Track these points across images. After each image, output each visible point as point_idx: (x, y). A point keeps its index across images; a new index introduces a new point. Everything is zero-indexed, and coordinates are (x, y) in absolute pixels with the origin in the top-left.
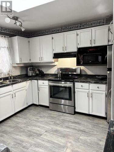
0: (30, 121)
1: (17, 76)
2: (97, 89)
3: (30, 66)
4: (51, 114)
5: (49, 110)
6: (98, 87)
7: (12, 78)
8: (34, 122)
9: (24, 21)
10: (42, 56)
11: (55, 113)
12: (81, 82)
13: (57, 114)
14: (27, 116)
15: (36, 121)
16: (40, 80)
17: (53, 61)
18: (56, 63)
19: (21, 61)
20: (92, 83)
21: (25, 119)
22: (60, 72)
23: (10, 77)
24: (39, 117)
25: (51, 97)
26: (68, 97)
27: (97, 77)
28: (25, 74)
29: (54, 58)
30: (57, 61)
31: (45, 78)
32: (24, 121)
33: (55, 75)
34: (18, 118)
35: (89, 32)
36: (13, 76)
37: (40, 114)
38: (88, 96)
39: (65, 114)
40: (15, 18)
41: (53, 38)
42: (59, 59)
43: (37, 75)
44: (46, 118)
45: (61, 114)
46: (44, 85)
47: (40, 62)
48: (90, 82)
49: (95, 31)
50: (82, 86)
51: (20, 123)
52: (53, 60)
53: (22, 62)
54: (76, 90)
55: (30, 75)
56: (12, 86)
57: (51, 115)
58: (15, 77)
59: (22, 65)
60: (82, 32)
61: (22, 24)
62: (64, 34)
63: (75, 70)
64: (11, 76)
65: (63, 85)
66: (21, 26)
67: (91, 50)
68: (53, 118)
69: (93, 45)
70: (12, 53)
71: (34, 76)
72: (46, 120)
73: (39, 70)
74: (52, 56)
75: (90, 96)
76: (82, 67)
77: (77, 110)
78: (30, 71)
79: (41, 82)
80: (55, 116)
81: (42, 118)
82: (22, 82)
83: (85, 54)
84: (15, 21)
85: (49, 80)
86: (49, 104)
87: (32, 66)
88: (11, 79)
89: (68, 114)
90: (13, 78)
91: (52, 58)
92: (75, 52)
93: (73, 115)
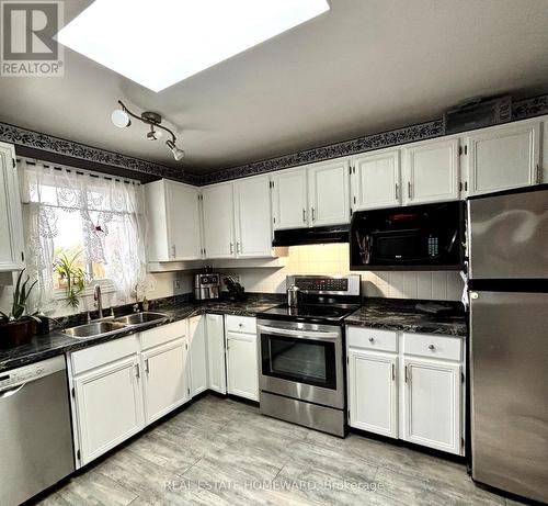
0: (192, 461)
1: (160, 301)
2: (429, 353)
3: (202, 271)
4: (265, 432)
5: (257, 414)
6: (432, 347)
7: (146, 307)
8: (207, 465)
9: (180, 129)
10: (238, 240)
11: (280, 431)
12: (368, 325)
13: (286, 432)
14: (184, 437)
15: (213, 462)
16: (230, 314)
17: (273, 255)
18: (281, 262)
19: (174, 256)
20: (408, 330)
21: (176, 450)
22: (296, 289)
23: (140, 304)
24: (222, 446)
25: (264, 374)
26: (322, 375)
27: (418, 307)
28: (186, 295)
29: (274, 244)
30: (286, 254)
31: (248, 309)
32: (173, 460)
33: (279, 299)
34: (156, 446)
35: (390, 161)
36: (150, 302)
37: (228, 432)
38: (395, 377)
39: (312, 435)
40: (152, 116)
41: (271, 185)
42: (291, 248)
43: (223, 298)
44: (247, 451)
45: (298, 432)
46: (245, 331)
47: (232, 256)
48: (402, 328)
49: (413, 155)
50: (372, 340)
51: (158, 467)
52: (273, 252)
53: (178, 259)
54: (350, 352)
55: (203, 297)
56: (138, 336)
57: (266, 438)
58: (155, 305)
59: (178, 268)
60: (367, 161)
61: (174, 139)
62: (307, 170)
63: (343, 284)
64: (142, 300)
65: (300, 335)
66: (172, 143)
67: (396, 217)
68: (271, 449)
69: (406, 202)
70: (147, 229)
71: (214, 300)
72: (248, 459)
73: (228, 283)
74: (270, 237)
75: (402, 376)
76: (368, 276)
77: (354, 423)
78: (202, 286)
79: (233, 321)
80: (279, 442)
81: (235, 449)
82: (173, 321)
83: (377, 232)
84: (152, 128)
85: (260, 316)
86: (260, 397)
87: (210, 270)
88: (142, 310)
89: (325, 437)
90: (150, 308)
91: (270, 244)
92: (343, 226)
93: (340, 441)
